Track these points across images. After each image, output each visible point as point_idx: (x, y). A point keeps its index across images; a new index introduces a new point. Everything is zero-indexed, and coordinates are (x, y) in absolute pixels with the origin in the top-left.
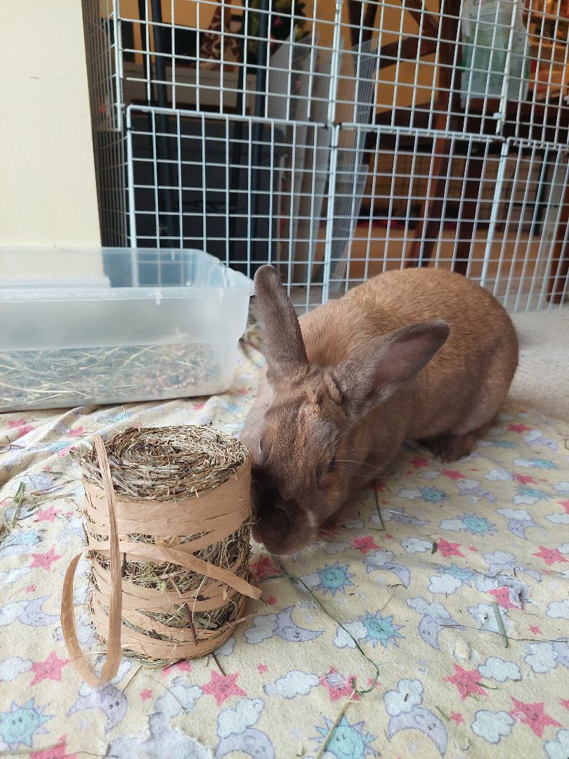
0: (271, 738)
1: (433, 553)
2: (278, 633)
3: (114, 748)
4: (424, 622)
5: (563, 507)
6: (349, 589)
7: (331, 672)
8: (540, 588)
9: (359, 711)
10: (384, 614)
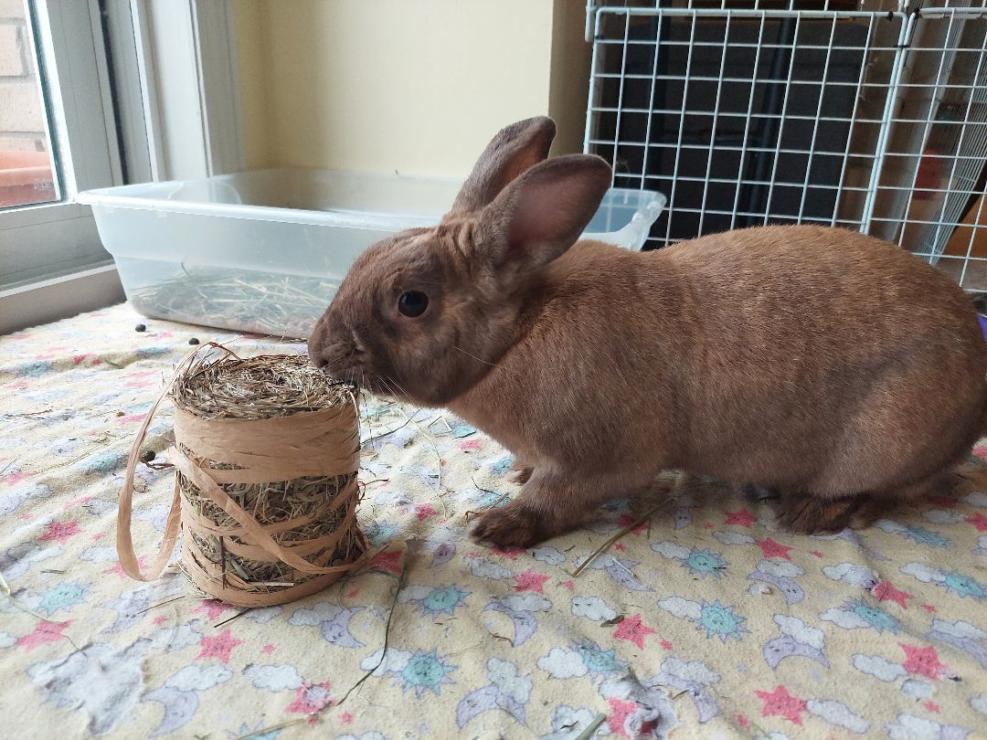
0: (199, 710)
1: (602, 626)
2: (324, 626)
3: (92, 648)
4: (483, 691)
5: (904, 654)
6: (442, 618)
7: (321, 685)
8: (694, 731)
9: (299, 734)
10: (452, 661)
